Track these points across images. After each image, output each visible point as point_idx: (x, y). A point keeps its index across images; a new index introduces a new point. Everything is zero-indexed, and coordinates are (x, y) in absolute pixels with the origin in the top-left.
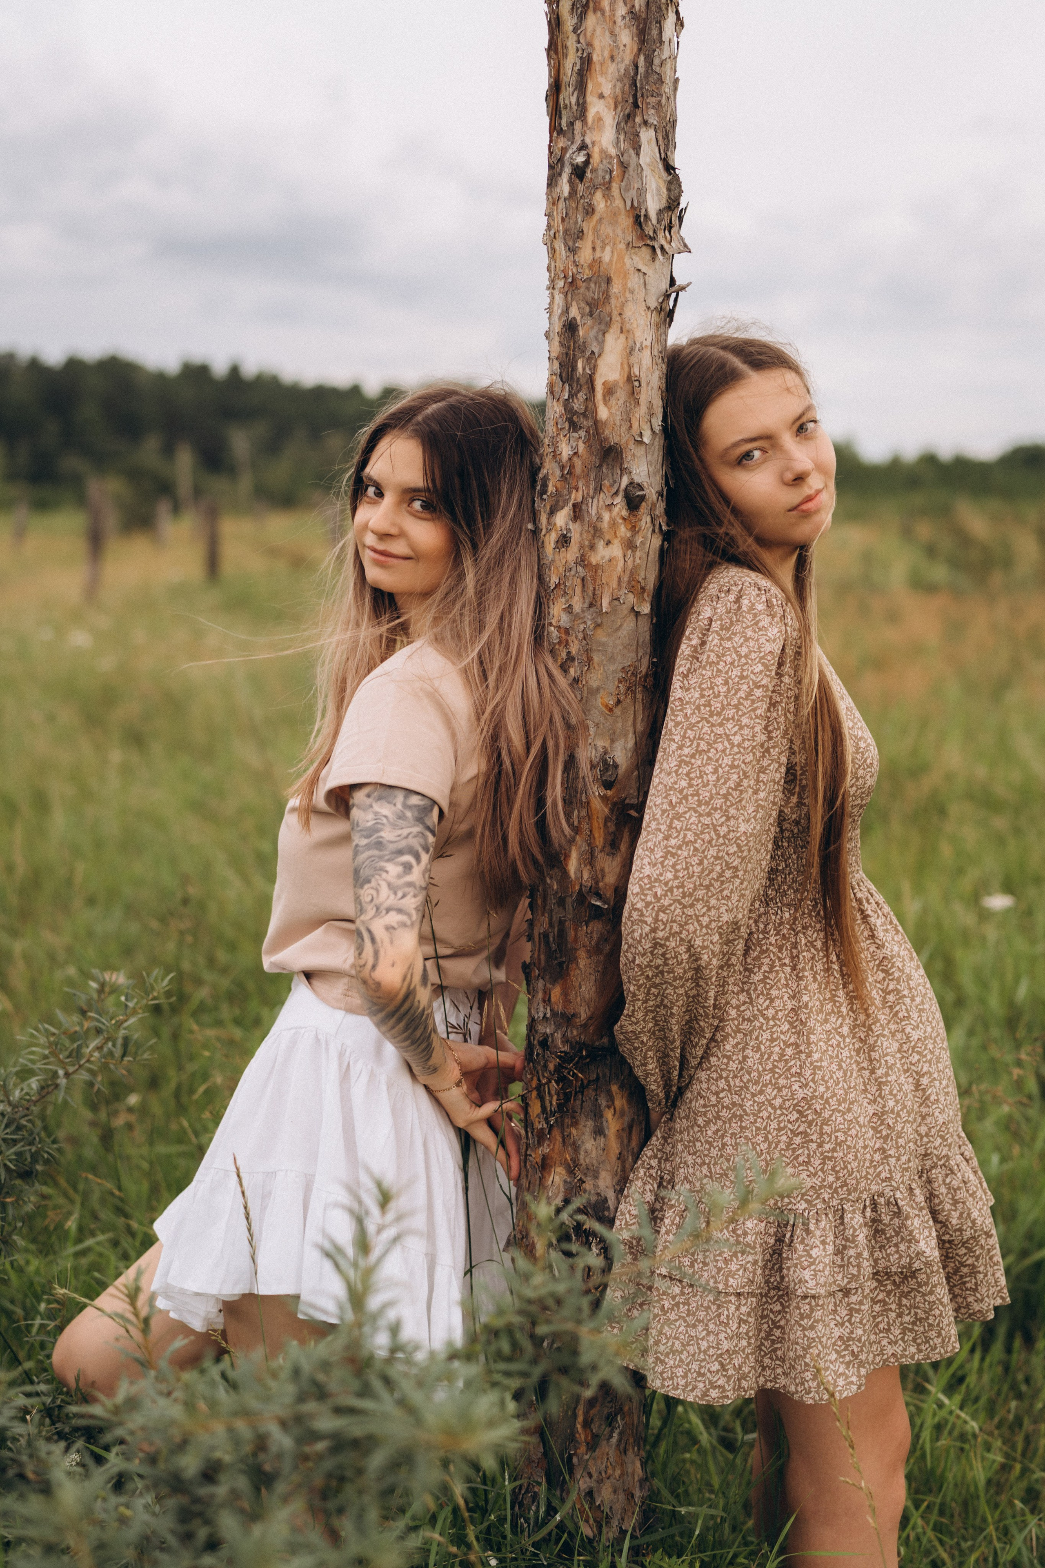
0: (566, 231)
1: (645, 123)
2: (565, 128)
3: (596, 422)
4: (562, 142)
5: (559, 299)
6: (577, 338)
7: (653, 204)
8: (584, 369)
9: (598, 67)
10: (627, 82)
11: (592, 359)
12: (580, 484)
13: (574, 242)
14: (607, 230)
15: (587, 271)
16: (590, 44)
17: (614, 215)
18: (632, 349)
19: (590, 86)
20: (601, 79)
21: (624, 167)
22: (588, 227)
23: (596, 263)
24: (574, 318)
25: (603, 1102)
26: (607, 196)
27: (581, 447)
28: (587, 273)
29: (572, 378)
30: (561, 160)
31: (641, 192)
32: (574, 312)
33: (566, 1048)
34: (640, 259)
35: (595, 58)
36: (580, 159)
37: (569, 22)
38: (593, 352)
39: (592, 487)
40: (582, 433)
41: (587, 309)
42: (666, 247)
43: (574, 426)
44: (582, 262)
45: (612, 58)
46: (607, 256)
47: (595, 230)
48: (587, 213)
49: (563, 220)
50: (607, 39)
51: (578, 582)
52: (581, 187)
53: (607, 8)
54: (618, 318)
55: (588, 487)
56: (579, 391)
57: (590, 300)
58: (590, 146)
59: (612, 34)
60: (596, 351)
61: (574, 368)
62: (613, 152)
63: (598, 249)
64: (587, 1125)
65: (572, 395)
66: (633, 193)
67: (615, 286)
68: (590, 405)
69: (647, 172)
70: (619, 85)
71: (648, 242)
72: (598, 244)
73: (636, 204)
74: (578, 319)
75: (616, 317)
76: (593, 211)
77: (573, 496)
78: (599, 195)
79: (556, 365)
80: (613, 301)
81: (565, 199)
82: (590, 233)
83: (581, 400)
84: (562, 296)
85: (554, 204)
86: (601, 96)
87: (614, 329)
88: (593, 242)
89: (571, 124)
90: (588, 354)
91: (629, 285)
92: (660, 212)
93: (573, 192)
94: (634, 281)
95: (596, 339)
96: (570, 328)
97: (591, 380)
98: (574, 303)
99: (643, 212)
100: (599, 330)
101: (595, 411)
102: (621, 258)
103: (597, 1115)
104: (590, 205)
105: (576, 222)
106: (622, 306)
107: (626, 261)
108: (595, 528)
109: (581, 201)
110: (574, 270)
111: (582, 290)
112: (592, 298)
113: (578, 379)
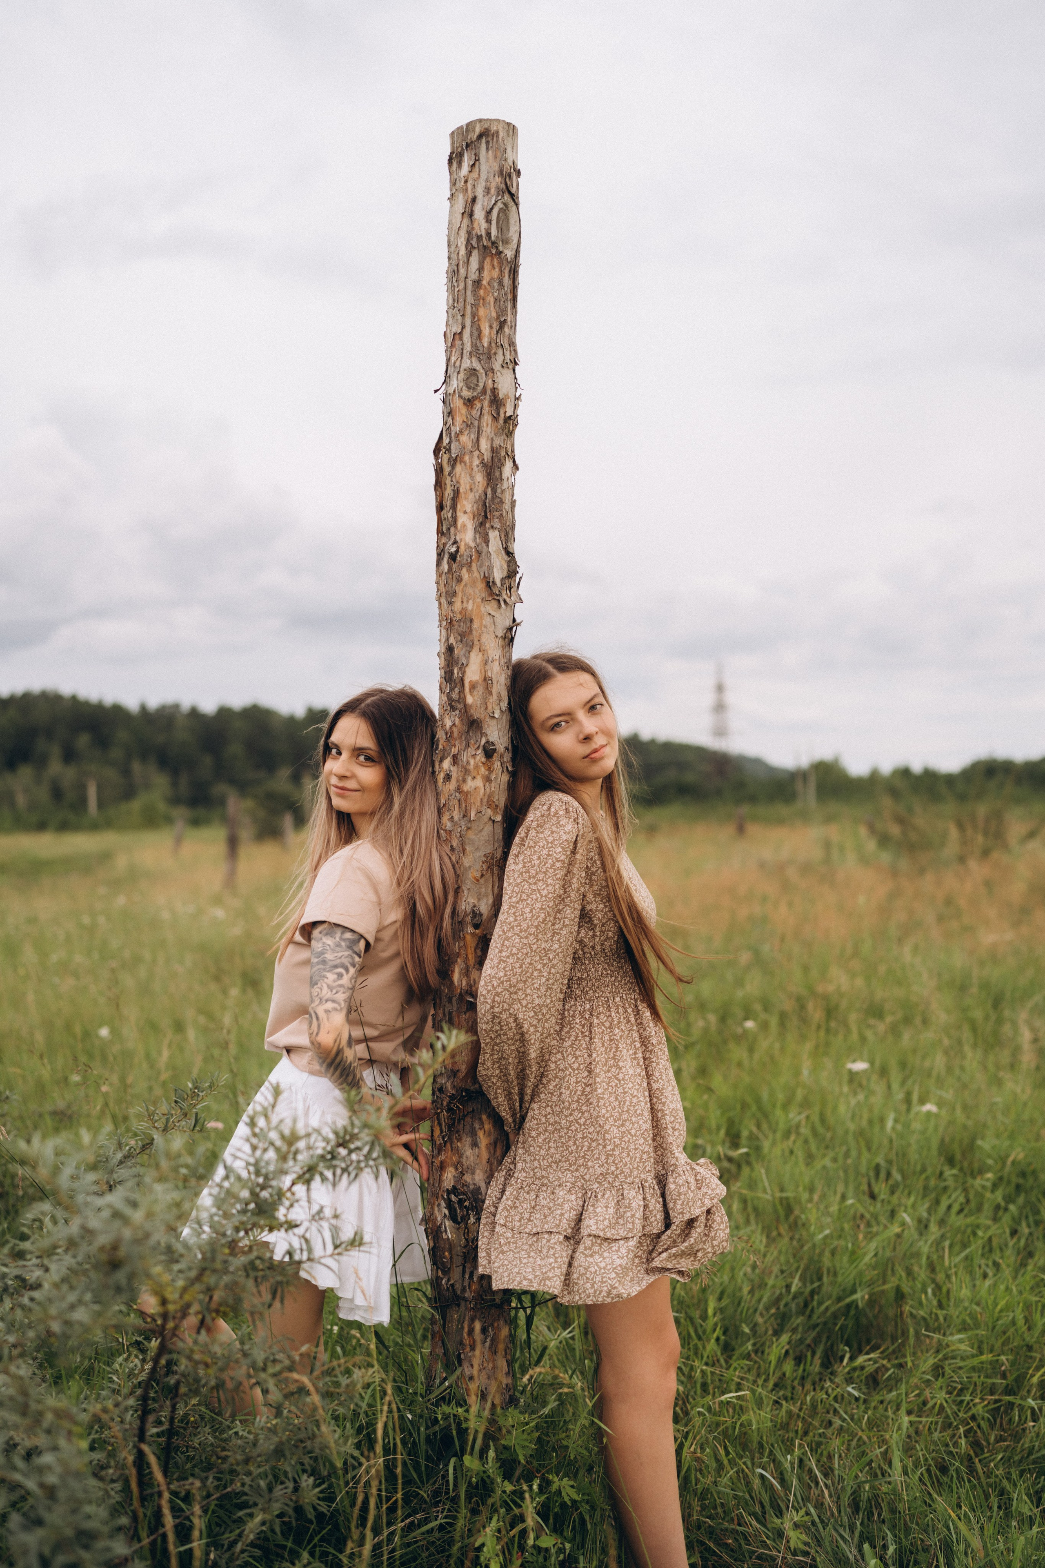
0: (447, 592)
1: (492, 527)
2: (446, 531)
3: (465, 705)
4: (444, 540)
5: (444, 632)
6: (454, 656)
7: (498, 575)
8: (459, 674)
9: (464, 495)
10: (481, 504)
11: (463, 668)
12: (457, 743)
13: (452, 598)
14: (470, 590)
15: (459, 615)
16: (458, 482)
17: (474, 582)
18: (487, 661)
19: (459, 507)
20: (465, 502)
21: (479, 553)
22: (459, 589)
23: (464, 610)
24: (453, 644)
25: (477, 1126)
26: (469, 570)
27: (457, 721)
28: (459, 617)
29: (452, 679)
30: (443, 550)
31: (490, 568)
32: (452, 640)
33: (454, 1092)
34: (490, 607)
35: (461, 490)
36: (453, 549)
37: (447, 469)
38: (463, 664)
39: (464, 744)
40: (457, 712)
41: (460, 638)
42: (508, 600)
43: (453, 708)
44: (457, 610)
45: (471, 490)
46: (470, 607)
47: (463, 591)
49: (446, 585)
50: (468, 479)
51: (457, 802)
52: (454, 566)
53: (467, 461)
54: (478, 643)
55: (462, 745)
56: (456, 687)
57: (461, 633)
58: (460, 542)
59: (471, 476)
60: (465, 663)
61: (453, 674)
62: (472, 545)
63: (465, 602)
64: (467, 1140)
65: (451, 690)
66: (485, 568)
68: (462, 695)
69: (494, 556)
70: (476, 505)
71: (497, 598)
72: (465, 600)
73: (488, 575)
74: (455, 644)
75: (476, 642)
76: (462, 580)
78: (464, 570)
79: (443, 672)
80: (474, 633)
81: (446, 573)
82: (461, 593)
83: (457, 692)
84: (446, 630)
85: (440, 576)
86: (465, 512)
87: (476, 650)
88: (463, 598)
89: (449, 529)
90: (460, 665)
91: (485, 623)
92: (503, 579)
93: (450, 569)
94: (487, 620)
95: (465, 656)
96: (450, 649)
97: (462, 680)
98: (453, 635)
99: (493, 580)
100: (467, 650)
101: (465, 699)
102: (478, 607)
103: (474, 1134)
104: (460, 576)
105: (453, 587)
106: (480, 635)
107: (483, 609)
108: (466, 769)
109: (455, 574)
110: (453, 615)
111: (457, 627)
112: (463, 631)
113: (455, 680)
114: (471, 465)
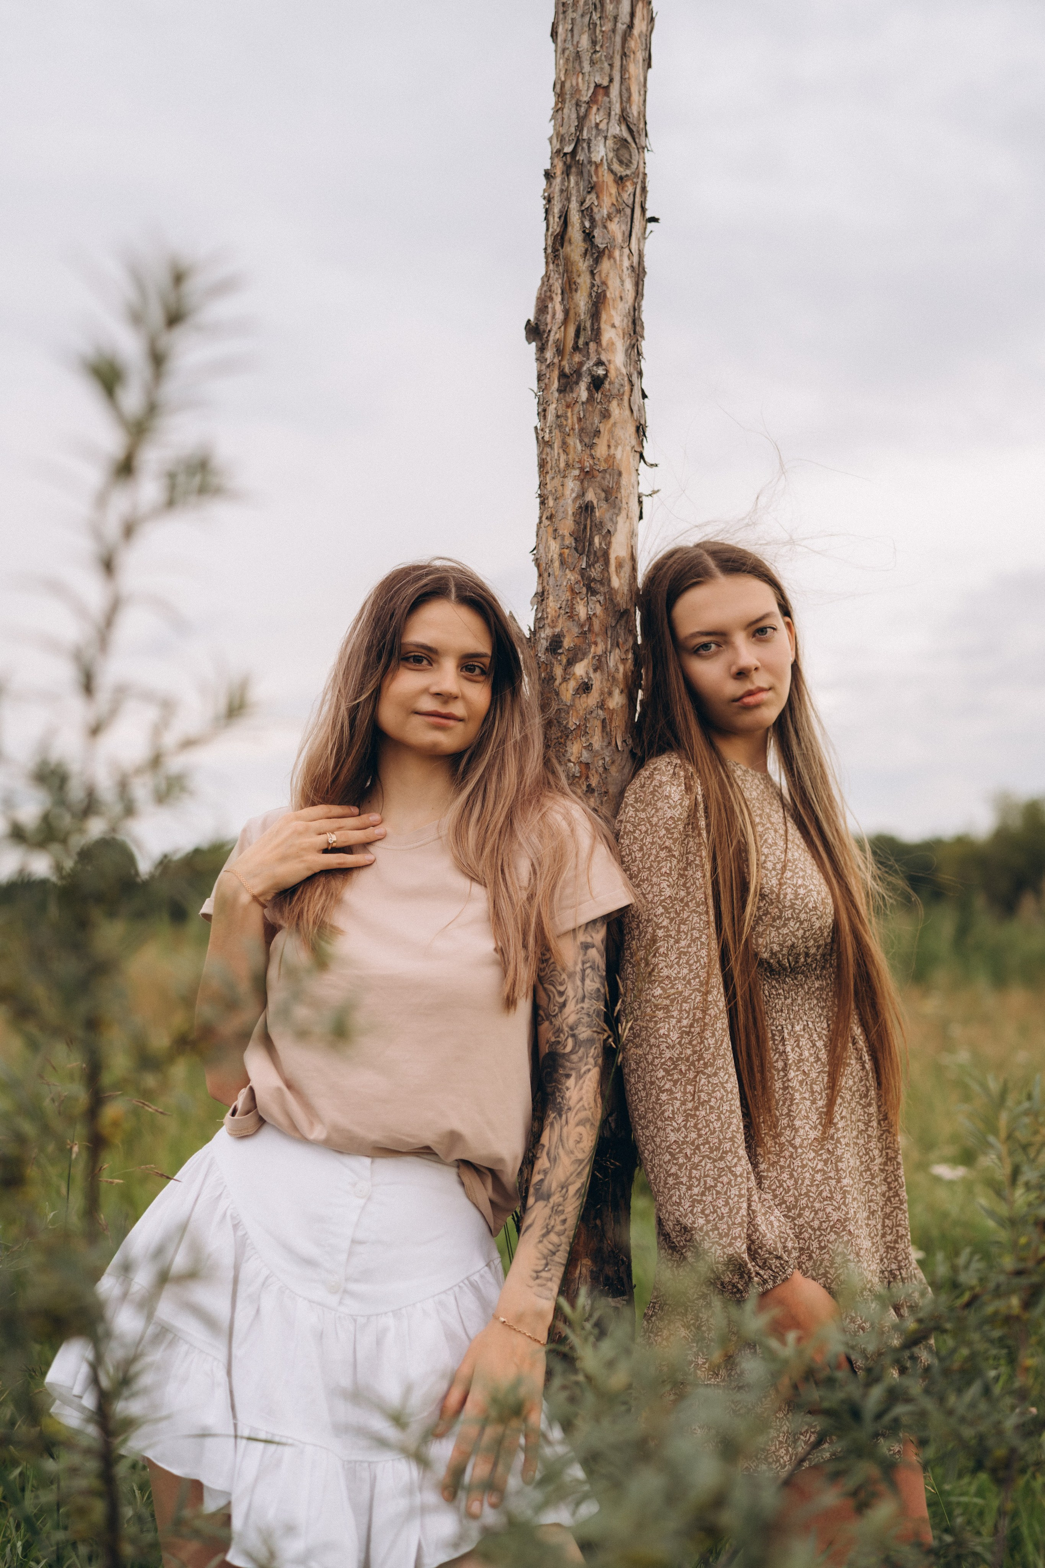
0: (582, 430)
2: (581, 346)
3: (611, 589)
4: (578, 357)
5: (573, 485)
6: (594, 519)
8: (600, 544)
9: (611, 303)
10: (629, 320)
11: (608, 536)
12: (599, 640)
13: (593, 438)
14: (618, 432)
15: (603, 463)
16: (604, 283)
19: (604, 317)
20: (613, 312)
21: (630, 385)
22: (604, 428)
23: (610, 458)
24: (592, 502)
26: (620, 405)
27: (599, 610)
28: (603, 466)
29: (589, 551)
30: (578, 371)
32: (590, 496)
35: (608, 295)
36: (600, 372)
37: (581, 264)
38: (609, 531)
39: (609, 642)
40: (599, 598)
41: (603, 495)
43: (592, 591)
44: (600, 456)
45: (621, 298)
46: (619, 454)
47: (611, 432)
48: (604, 417)
49: (580, 420)
50: (618, 282)
51: (598, 723)
52: (598, 396)
53: (618, 258)
54: (626, 507)
55: (606, 644)
56: (597, 562)
57: (605, 488)
58: (606, 363)
60: (611, 530)
61: (591, 543)
62: (624, 371)
63: (613, 448)
65: (589, 565)
66: (637, 407)
67: (623, 480)
68: (606, 575)
70: (625, 320)
72: (613, 443)
73: (637, 417)
74: (595, 502)
75: (622, 506)
76: (609, 416)
77: (592, 650)
78: (614, 403)
80: (623, 491)
81: (583, 403)
82: (606, 433)
83: (598, 570)
84: (578, 483)
85: (569, 406)
86: (613, 326)
87: (623, 514)
88: (608, 441)
89: (587, 344)
90: (604, 531)
91: (632, 481)
93: (591, 399)
95: (610, 519)
96: (588, 509)
97: (606, 555)
98: (591, 489)
100: (613, 513)
101: (610, 580)
102: (629, 458)
104: (607, 410)
105: (592, 424)
106: (628, 496)
108: (613, 677)
109: (599, 407)
110: (591, 462)
111: (598, 479)
112: (608, 487)
113: (595, 552)
114: (621, 265)
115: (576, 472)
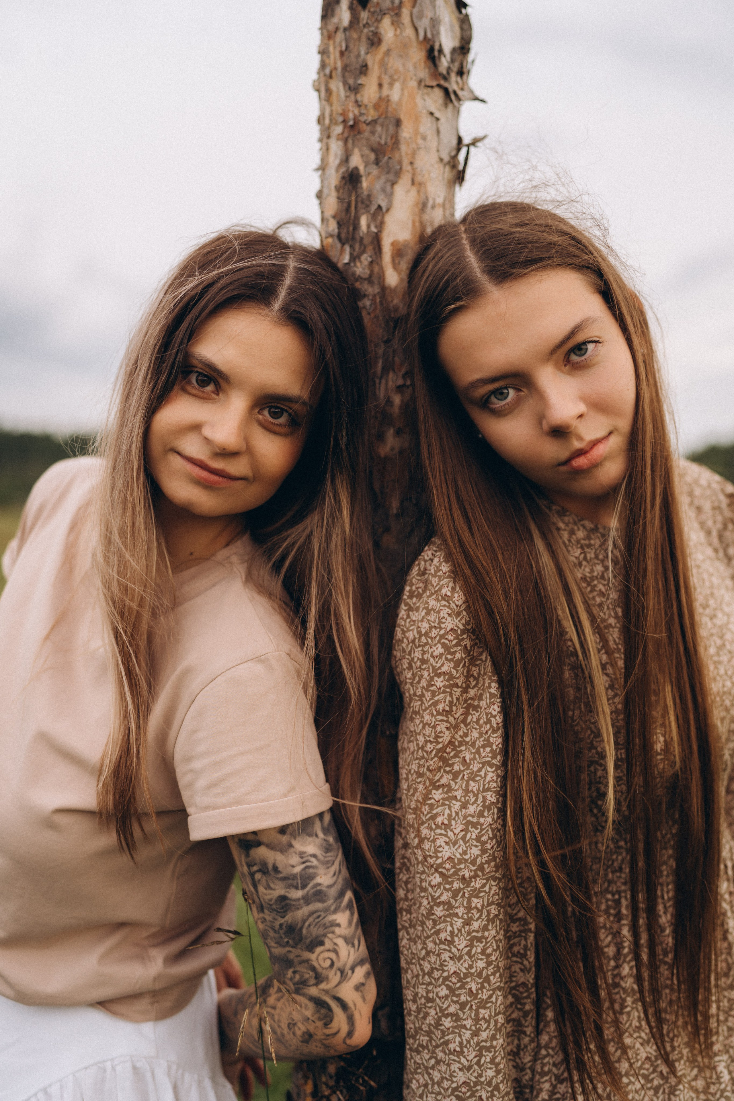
0: (345, 68)
3: (384, 288)
5: (336, 147)
6: (359, 191)
7: (447, 40)
8: (369, 226)
11: (380, 215)
13: (356, 78)
14: (395, 63)
15: (372, 112)
18: (424, 205)
22: (373, 61)
23: (383, 102)
24: (356, 169)
26: (396, 23)
28: (371, 115)
29: (353, 239)
31: (435, 23)
32: (356, 161)
34: (432, 100)
38: (380, 207)
41: (372, 156)
42: (459, 93)
44: (366, 101)
46: (395, 94)
47: (383, 65)
48: (373, 44)
49: (342, 54)
52: (364, 15)
54: (409, 168)
56: (364, 252)
57: (375, 146)
60: (384, 205)
61: (356, 226)
63: (386, 86)
65: (353, 258)
66: (426, 23)
67: (405, 130)
68: (376, 269)
69: (440, 2)
71: (442, 82)
72: (386, 80)
73: (429, 35)
74: (361, 168)
75: (406, 166)
76: (380, 41)
78: (386, 22)
79: (333, 227)
80: (403, 148)
81: (345, 29)
82: (376, 67)
83: (366, 263)
84: (341, 143)
85: (330, 37)
87: (405, 180)
88: (379, 78)
90: (373, 208)
91: (422, 129)
92: (454, 51)
93: (355, 20)
94: (426, 126)
95: (383, 190)
96: (352, 179)
97: (377, 240)
98: (356, 151)
99: (437, 47)
100: (388, 181)
101: (382, 277)
102: (412, 98)
104: (377, 34)
105: (358, 56)
106: (414, 153)
107: (419, 100)
109: (366, 30)
110: (356, 112)
111: (366, 134)
112: (379, 144)
113: (362, 239)
115: (339, 129)
